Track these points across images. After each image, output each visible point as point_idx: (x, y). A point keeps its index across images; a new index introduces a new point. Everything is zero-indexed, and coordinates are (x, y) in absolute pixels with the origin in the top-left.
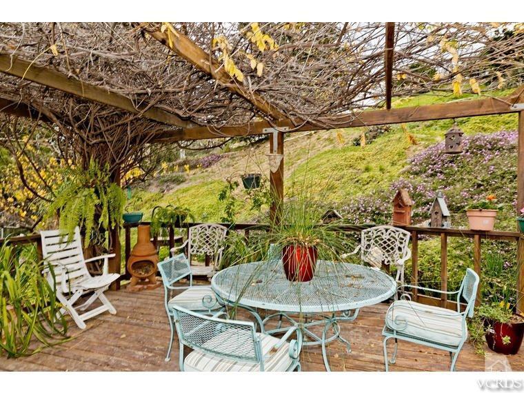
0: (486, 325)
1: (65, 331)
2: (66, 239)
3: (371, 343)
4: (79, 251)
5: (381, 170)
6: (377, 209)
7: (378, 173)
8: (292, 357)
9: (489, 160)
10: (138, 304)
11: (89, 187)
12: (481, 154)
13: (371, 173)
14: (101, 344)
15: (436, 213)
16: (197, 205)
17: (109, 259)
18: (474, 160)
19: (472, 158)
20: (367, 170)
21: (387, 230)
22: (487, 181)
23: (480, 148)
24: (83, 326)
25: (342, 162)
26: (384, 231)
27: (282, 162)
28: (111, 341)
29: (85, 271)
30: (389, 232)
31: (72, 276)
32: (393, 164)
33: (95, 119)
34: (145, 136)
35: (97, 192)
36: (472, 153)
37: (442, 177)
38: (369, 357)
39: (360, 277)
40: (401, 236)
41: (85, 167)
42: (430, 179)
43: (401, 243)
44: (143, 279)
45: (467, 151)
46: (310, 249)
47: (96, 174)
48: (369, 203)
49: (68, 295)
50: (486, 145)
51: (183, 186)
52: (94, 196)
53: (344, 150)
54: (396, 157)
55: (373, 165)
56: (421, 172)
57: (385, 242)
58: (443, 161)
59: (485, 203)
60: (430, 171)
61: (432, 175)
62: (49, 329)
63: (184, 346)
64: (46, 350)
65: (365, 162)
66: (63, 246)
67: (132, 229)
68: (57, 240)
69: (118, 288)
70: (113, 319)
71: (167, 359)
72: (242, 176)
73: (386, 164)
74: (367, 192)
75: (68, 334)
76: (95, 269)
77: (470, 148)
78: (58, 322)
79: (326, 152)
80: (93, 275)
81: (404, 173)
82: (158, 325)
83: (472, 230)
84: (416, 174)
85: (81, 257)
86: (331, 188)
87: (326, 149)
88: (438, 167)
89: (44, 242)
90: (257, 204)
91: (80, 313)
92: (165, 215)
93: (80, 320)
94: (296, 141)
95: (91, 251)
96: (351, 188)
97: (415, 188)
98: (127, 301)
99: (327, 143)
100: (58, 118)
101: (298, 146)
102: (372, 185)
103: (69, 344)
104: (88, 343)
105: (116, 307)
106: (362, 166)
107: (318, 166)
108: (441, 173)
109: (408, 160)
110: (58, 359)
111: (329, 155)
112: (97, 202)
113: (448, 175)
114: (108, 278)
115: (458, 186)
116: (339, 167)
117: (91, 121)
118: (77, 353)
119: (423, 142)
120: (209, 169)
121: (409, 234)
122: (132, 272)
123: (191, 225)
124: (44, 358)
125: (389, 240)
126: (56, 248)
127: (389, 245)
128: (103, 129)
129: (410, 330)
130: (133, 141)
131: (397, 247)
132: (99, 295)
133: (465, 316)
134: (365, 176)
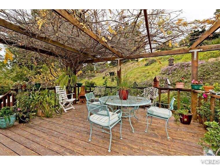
0: (180, 115)
1: (61, 112)
2: (62, 89)
3: (145, 119)
4: (65, 92)
5: (153, 73)
6: (150, 84)
7: (152, 74)
8: (119, 117)
9: (186, 70)
10: (81, 107)
11: (67, 75)
12: (184, 68)
13: (150, 74)
14: (70, 116)
15: (166, 83)
16: (98, 83)
17: (73, 94)
18: (182, 70)
19: (181, 69)
20: (148, 73)
21: (151, 88)
22: (185, 76)
23: (184, 66)
24: (66, 112)
25: (141, 71)
26: (151, 89)
27: (121, 68)
28: (73, 115)
29: (67, 98)
30: (152, 89)
31: (63, 98)
32: (156, 71)
33: (70, 56)
34: (83, 61)
35: (70, 76)
36: (181, 68)
37: (171, 75)
38: (144, 123)
39: (141, 99)
40: (156, 90)
41: (67, 70)
42: (167, 76)
43: (156, 92)
44: (82, 101)
45: (179, 67)
46: (126, 91)
47: (70, 72)
48: (148, 82)
49: (62, 103)
50: (185, 65)
51: (95, 78)
52: (69, 77)
53: (142, 67)
54: (157, 69)
55: (150, 72)
56: (165, 73)
57: (151, 92)
58: (171, 70)
59: (181, 80)
60: (167, 73)
61: (168, 74)
62: (57, 112)
63: (90, 112)
64: (56, 117)
65: (148, 71)
66: (61, 91)
67: (79, 88)
68: (59, 89)
69: (76, 103)
70: (74, 110)
71: (87, 120)
72: (109, 72)
73: (154, 71)
74: (148, 79)
75: (62, 113)
76: (69, 97)
77: (180, 66)
78: (60, 110)
79: (136, 68)
80: (69, 99)
81: (159, 74)
82: (85, 113)
83: (177, 88)
84: (163, 74)
85: (66, 94)
86: (137, 78)
87: (137, 67)
88: (170, 72)
89: (56, 89)
90: (113, 80)
91: (65, 108)
92: (88, 84)
93: (65, 110)
94: (128, 65)
95: (69, 92)
96: (143, 78)
97: (162, 78)
98: (78, 107)
99: (137, 65)
100: (60, 56)
101: (128, 67)
102: (150, 77)
103: (62, 116)
104: (67, 115)
105: (75, 108)
106: (147, 72)
107: (134, 72)
108: (171, 74)
109: (161, 70)
110: (59, 119)
111: (137, 69)
112: (69, 79)
113: (173, 74)
114: (73, 99)
115: (176, 77)
116: (140, 72)
117: (68, 57)
118: (64, 118)
119: (166, 65)
120: (102, 73)
121: (158, 89)
122: (79, 99)
123: (96, 86)
124: (56, 118)
125: (152, 91)
126: (59, 91)
127: (152, 93)
128: (71, 59)
129: (154, 114)
130: (80, 63)
131: (154, 94)
132: (70, 104)
133: (170, 110)
134: (148, 75)
